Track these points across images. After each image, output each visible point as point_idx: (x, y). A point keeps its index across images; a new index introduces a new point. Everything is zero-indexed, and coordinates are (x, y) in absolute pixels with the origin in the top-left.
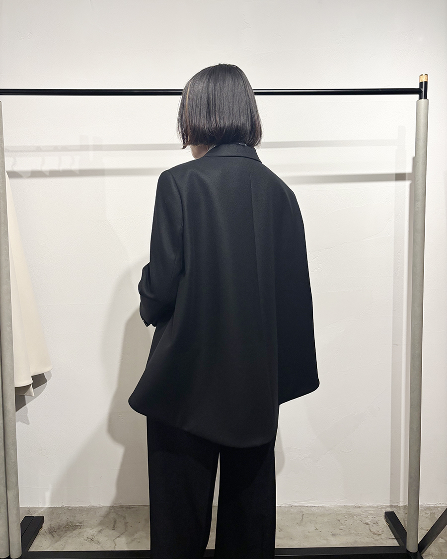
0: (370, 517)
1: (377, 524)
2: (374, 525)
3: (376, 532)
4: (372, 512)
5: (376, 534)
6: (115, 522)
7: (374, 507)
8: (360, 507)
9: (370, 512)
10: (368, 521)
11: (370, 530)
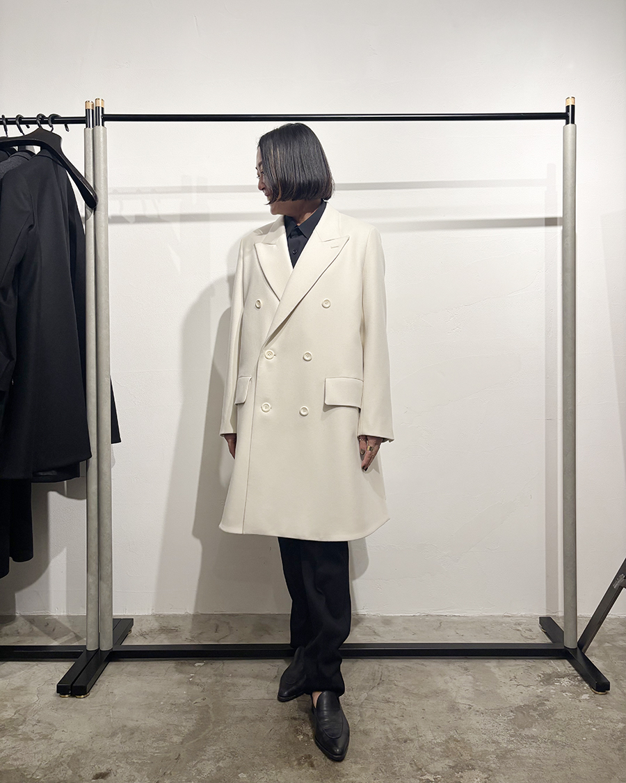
1: (531, 630)
6: (217, 627)
8: (510, 616)
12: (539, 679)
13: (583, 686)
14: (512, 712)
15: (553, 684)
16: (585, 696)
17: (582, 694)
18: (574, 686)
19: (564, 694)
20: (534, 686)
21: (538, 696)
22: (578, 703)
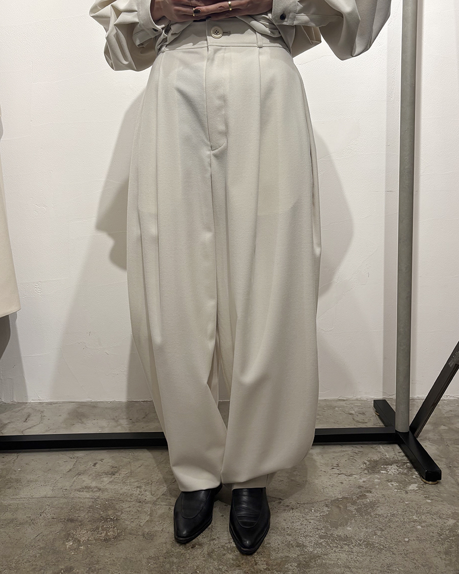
0: (356, 409)
1: (363, 414)
2: (359, 415)
3: (361, 421)
4: (360, 404)
5: (360, 422)
6: (29, 416)
7: (362, 400)
8: (344, 400)
9: (356, 404)
10: (353, 412)
11: (353, 419)
12: (364, 466)
13: (412, 475)
14: (327, 506)
15: (379, 472)
16: (413, 487)
17: (410, 483)
18: (403, 474)
19: (389, 484)
20: (357, 474)
21: (360, 487)
22: (404, 495)
